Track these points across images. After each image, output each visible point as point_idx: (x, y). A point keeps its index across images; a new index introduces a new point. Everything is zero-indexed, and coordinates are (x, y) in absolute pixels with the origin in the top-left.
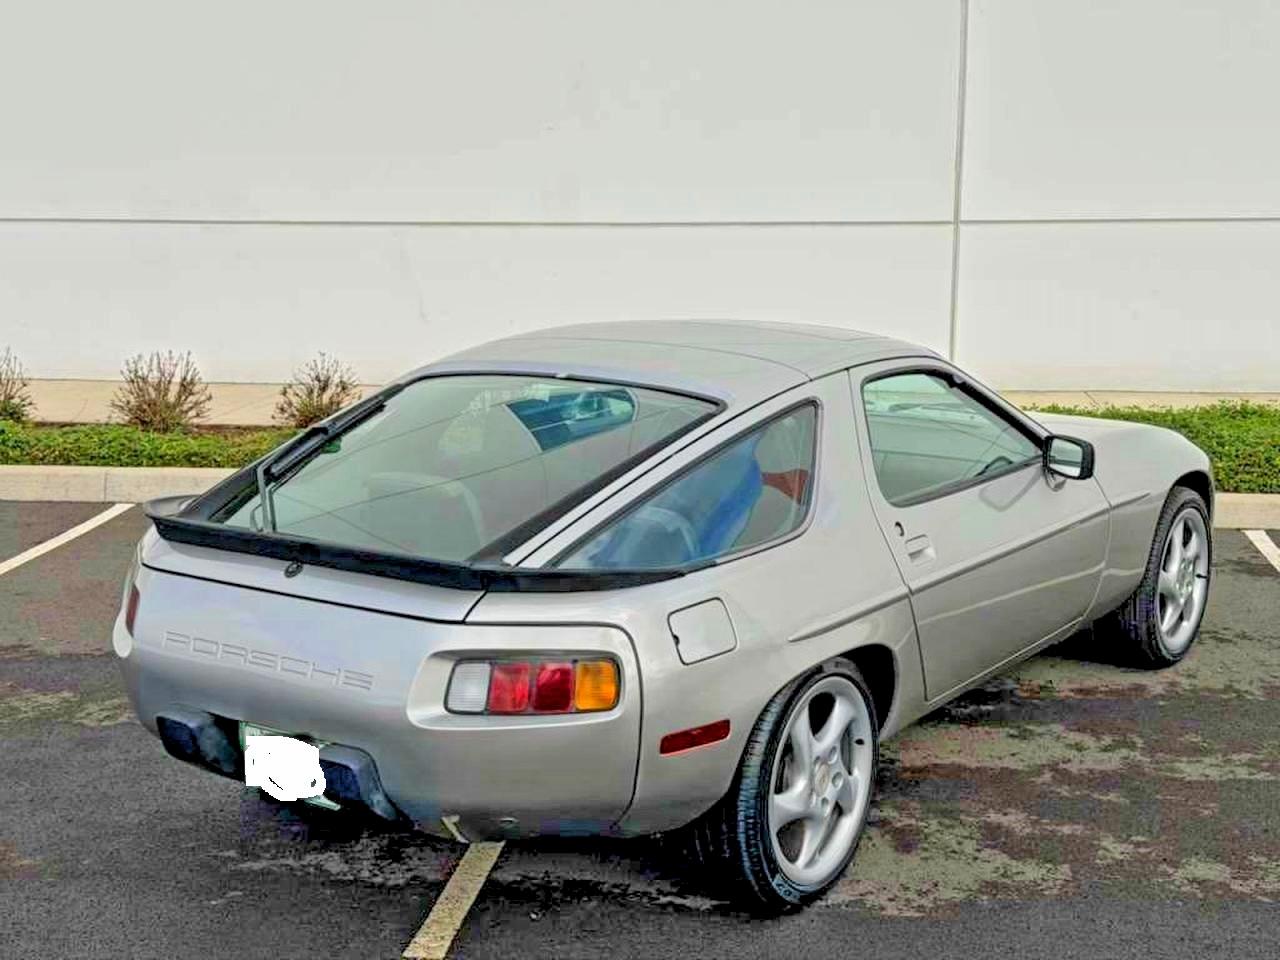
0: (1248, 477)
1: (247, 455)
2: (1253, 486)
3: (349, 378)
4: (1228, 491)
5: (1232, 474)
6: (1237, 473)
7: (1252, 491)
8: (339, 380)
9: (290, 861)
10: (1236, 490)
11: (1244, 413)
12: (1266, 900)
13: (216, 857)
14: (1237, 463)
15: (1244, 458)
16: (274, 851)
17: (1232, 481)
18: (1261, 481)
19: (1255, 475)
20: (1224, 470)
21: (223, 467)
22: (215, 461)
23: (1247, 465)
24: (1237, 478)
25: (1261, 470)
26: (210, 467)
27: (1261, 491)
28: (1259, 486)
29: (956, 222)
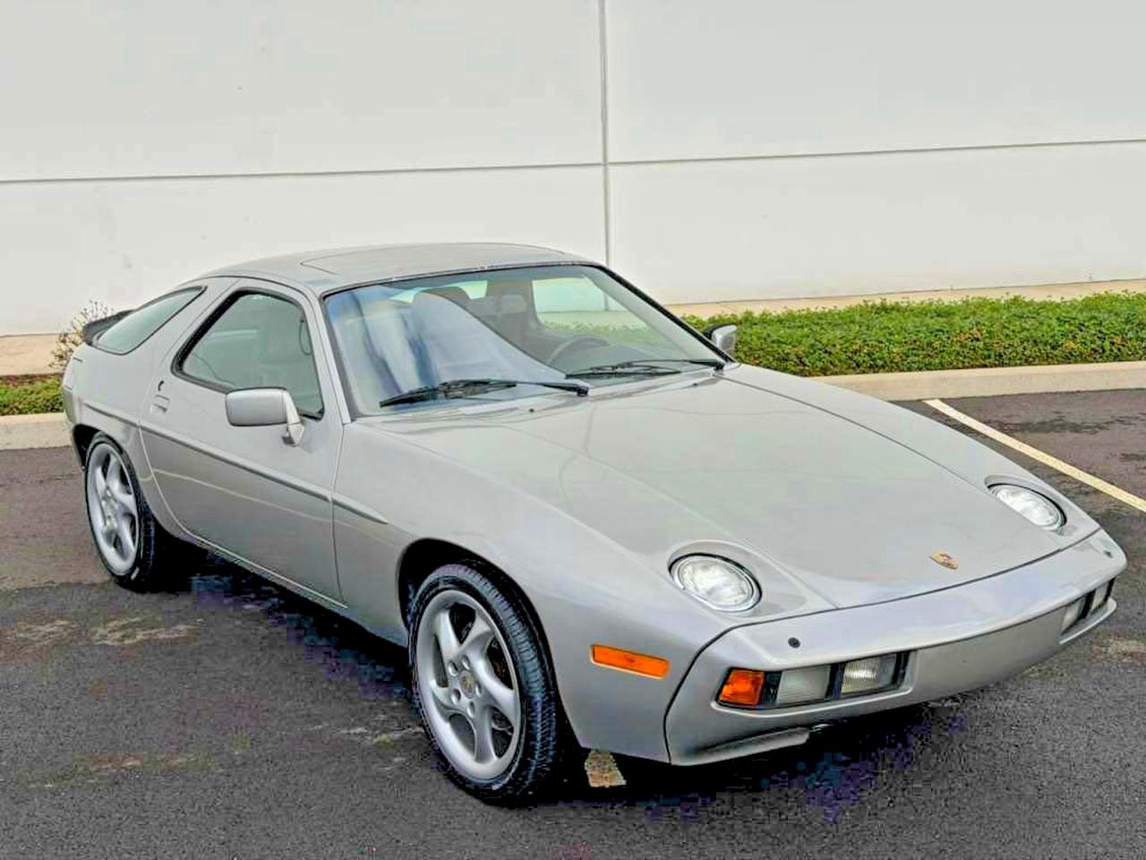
0: (916, 359)
1: (48, 401)
2: (921, 366)
4: (903, 371)
5: (904, 357)
6: (908, 356)
7: (920, 369)
10: (910, 370)
11: (885, 309)
14: (907, 348)
15: (911, 344)
17: (905, 363)
18: (927, 361)
19: (921, 356)
20: (898, 354)
21: (26, 413)
22: (18, 409)
23: (914, 349)
24: (909, 359)
25: (924, 352)
26: (13, 414)
27: (928, 369)
28: (926, 365)
29: (605, 164)
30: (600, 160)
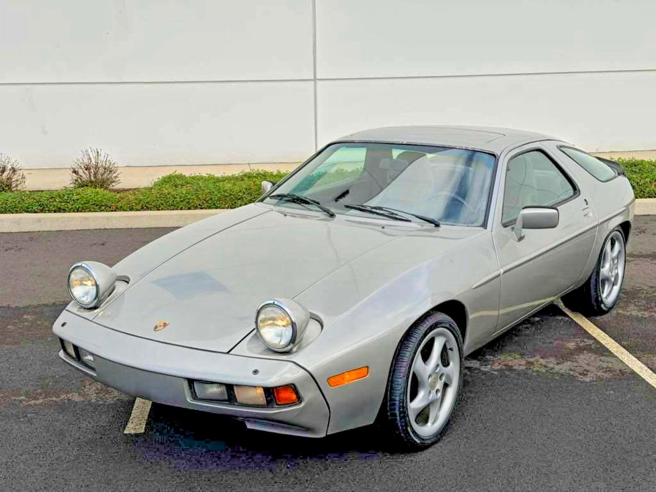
3: (16, 166)
8: (10, 167)
9: (54, 399)
12: (496, 373)
13: (15, 400)
16: (44, 395)
29: (315, 80)
30: (313, 78)
